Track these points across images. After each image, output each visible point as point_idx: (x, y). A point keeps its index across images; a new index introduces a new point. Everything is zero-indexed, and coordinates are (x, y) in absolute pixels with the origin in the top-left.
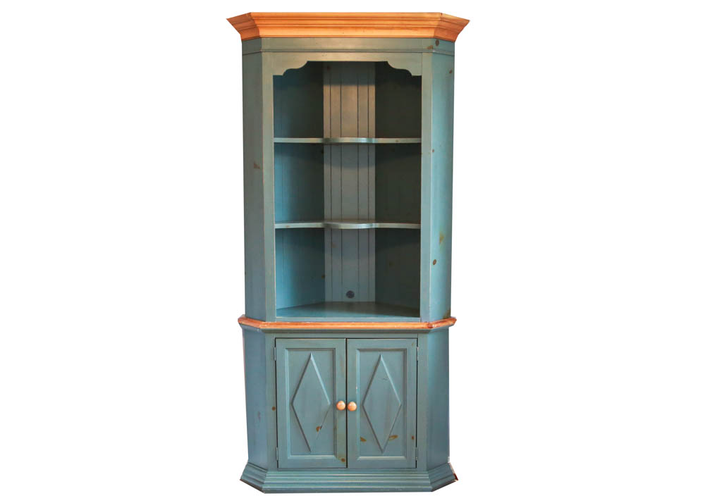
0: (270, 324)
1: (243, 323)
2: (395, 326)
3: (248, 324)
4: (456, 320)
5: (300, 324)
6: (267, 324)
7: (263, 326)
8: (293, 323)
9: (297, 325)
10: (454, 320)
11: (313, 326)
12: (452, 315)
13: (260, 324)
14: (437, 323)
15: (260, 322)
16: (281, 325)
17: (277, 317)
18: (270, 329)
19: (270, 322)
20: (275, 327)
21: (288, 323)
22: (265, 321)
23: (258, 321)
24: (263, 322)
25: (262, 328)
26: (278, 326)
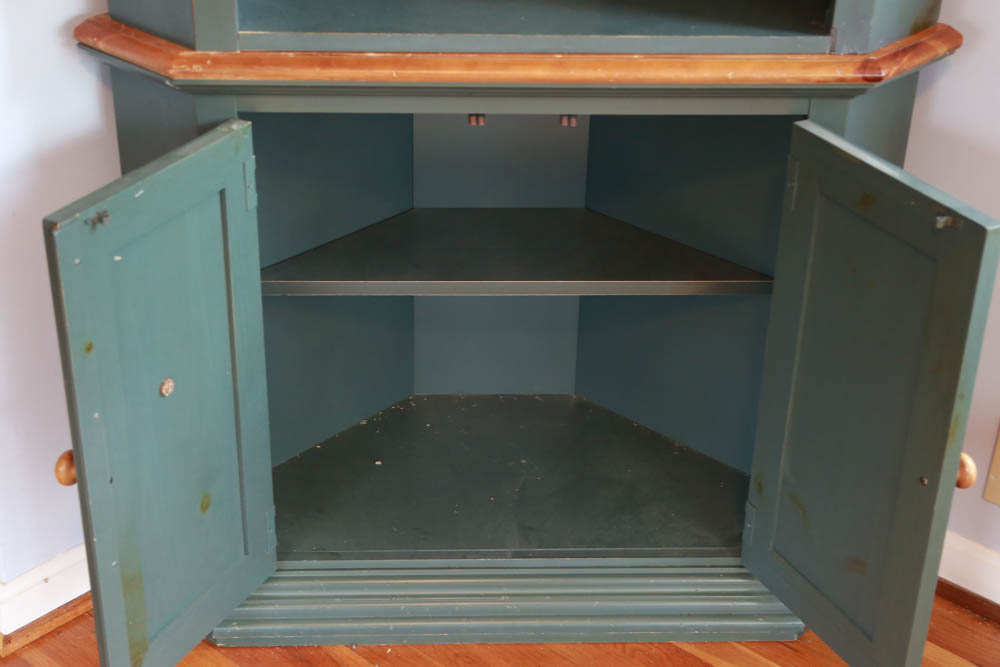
0: (217, 62)
1: (90, 41)
2: (730, 75)
3: (119, 52)
4: (958, 45)
5: (341, 64)
6: (201, 61)
7: (183, 68)
8: (309, 59)
9: (326, 64)
10: (953, 39)
11: (394, 73)
12: (944, 18)
13: (172, 58)
14: (895, 56)
15: (173, 52)
16: (262, 65)
17: (241, 32)
18: (217, 81)
19: (212, 53)
20: (237, 75)
21: (291, 54)
22: (192, 47)
23: (163, 42)
24: (186, 53)
25: (181, 77)
26: (248, 70)
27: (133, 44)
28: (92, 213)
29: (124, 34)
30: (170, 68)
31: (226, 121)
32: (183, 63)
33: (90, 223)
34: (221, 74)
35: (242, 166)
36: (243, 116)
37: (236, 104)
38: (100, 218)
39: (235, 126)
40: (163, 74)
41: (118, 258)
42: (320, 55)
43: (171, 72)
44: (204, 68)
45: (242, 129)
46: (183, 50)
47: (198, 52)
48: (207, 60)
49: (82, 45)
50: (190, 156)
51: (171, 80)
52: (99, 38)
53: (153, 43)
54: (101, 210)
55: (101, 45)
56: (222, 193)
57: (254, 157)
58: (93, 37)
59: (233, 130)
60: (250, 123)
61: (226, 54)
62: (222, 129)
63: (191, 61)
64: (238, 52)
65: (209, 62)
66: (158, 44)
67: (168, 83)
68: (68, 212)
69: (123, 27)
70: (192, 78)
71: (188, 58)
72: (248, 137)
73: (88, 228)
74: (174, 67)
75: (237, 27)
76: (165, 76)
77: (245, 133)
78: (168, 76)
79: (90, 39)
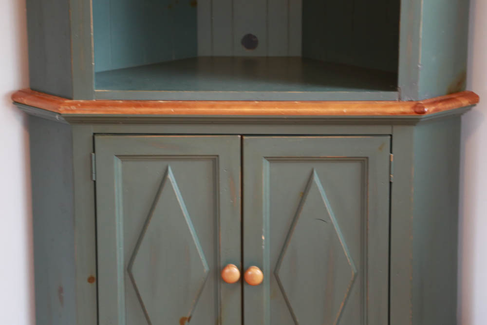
0: (83, 105)
3: (36, 104)
5: (146, 106)
6: (75, 105)
7: (67, 108)
8: (130, 104)
9: (138, 106)
11: (173, 110)
13: (60, 103)
14: (434, 103)
15: (61, 101)
16: (106, 107)
17: (96, 90)
18: (83, 114)
19: (81, 101)
20: (93, 111)
21: (121, 102)
22: (71, 99)
23: (56, 97)
24: (68, 101)
25: (66, 112)
26: (99, 109)
29: (37, 95)
30: (60, 108)
32: (66, 106)
34: (85, 110)
40: (56, 111)
42: (135, 102)
43: (60, 110)
44: (77, 107)
46: (66, 100)
47: (74, 101)
48: (78, 104)
49: (15, 103)
51: (60, 114)
53: (52, 98)
55: (25, 101)
61: (88, 102)
63: (70, 105)
64: (94, 100)
66: (54, 98)
69: (37, 93)
70: (70, 113)
71: (69, 103)
75: (95, 88)
76: (57, 113)
78: (59, 112)
79: (20, 99)
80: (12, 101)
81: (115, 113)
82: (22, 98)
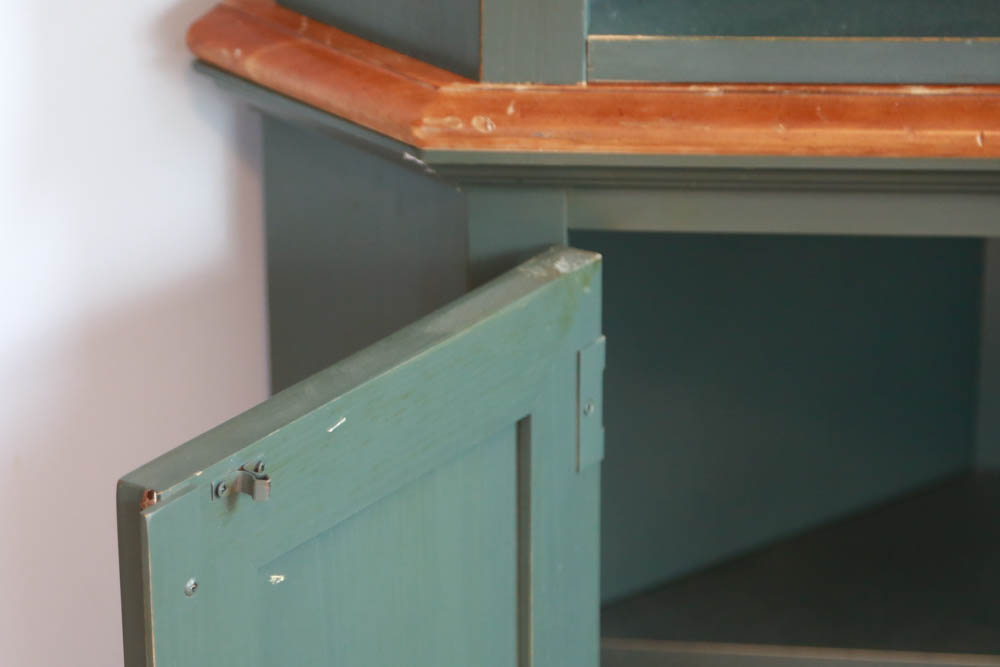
0: (529, 109)
6: (493, 107)
7: (447, 124)
8: (760, 102)
15: (426, 85)
16: (643, 117)
17: (592, 37)
18: (528, 155)
19: (520, 88)
20: (577, 141)
21: (714, 91)
22: (472, 74)
23: (399, 59)
24: (456, 88)
25: (443, 146)
26: (604, 129)
27: (325, 63)
28: (228, 470)
29: (306, 41)
30: (418, 123)
31: (540, 250)
32: (450, 113)
33: (224, 495)
34: (540, 137)
35: (574, 358)
36: (582, 240)
37: (564, 211)
38: (249, 483)
39: (562, 265)
40: (399, 137)
41: (277, 578)
42: (786, 92)
43: (419, 133)
44: (497, 123)
45: (579, 270)
46: (449, 82)
47: (486, 86)
48: (506, 102)
49: (203, 65)
50: (459, 335)
51: (416, 151)
52: (248, 50)
53: (377, 61)
54: (250, 465)
55: (252, 66)
56: (523, 427)
57: (603, 339)
58: (231, 48)
59: (558, 273)
60: (599, 256)
61: (553, 91)
62: (532, 270)
63: (470, 107)
64: (584, 84)
65: (511, 110)
66: (388, 66)
67: (408, 156)
68: (177, 463)
69: (305, 24)
70: (467, 147)
71: (460, 99)
72: (592, 293)
73: (219, 504)
74: (426, 120)
75: (586, 24)
76: (404, 144)
77: (586, 281)
78: (411, 142)
79: (225, 52)
80: (187, 57)
81: (684, 150)
82: (238, 52)
